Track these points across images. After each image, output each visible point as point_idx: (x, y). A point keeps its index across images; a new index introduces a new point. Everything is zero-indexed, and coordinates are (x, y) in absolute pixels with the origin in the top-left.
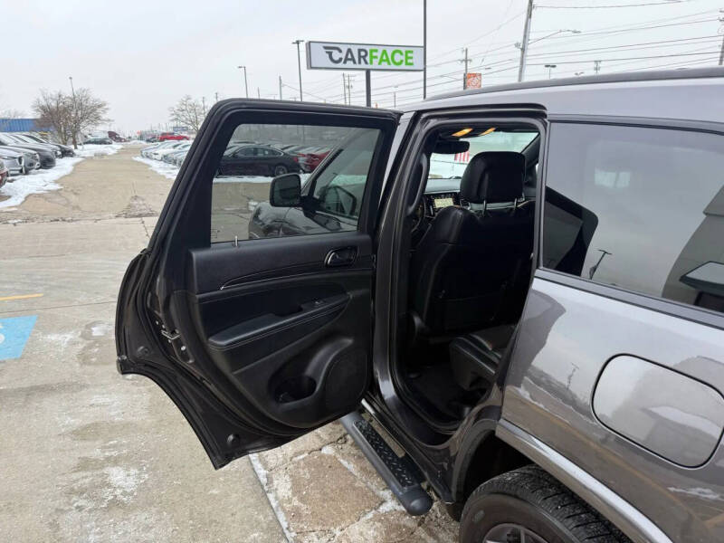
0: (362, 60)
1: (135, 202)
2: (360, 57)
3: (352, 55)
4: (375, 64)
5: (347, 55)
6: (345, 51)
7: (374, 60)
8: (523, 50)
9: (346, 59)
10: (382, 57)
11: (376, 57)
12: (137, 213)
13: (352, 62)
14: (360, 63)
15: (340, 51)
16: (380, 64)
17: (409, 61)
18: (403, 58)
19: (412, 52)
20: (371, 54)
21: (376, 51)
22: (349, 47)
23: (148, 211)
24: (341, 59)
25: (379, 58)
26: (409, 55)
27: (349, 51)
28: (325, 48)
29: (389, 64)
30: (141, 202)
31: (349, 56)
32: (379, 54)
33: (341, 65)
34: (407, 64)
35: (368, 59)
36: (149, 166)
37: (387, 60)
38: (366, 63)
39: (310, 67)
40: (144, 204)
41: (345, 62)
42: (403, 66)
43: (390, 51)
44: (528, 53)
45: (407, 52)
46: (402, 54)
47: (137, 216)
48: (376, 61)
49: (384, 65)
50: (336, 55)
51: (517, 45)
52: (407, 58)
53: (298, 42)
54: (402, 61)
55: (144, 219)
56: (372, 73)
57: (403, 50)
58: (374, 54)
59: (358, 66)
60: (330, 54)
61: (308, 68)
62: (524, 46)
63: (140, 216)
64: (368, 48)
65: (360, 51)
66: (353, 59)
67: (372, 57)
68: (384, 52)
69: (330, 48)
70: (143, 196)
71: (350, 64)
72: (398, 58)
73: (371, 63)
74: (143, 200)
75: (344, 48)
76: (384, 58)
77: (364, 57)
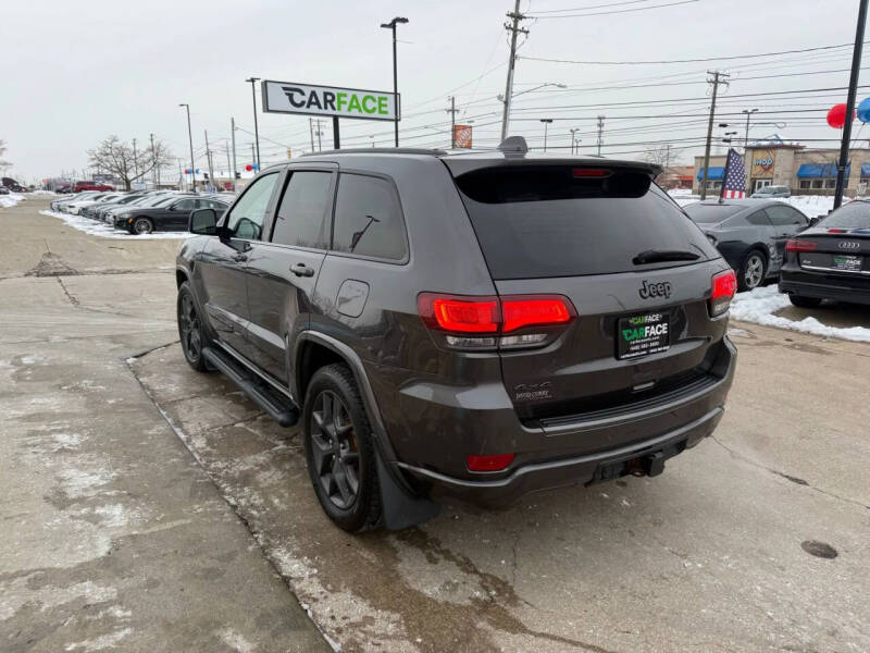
0: (329, 105)
1: (49, 260)
2: (326, 101)
3: (317, 98)
4: (344, 110)
5: (311, 99)
6: (308, 94)
7: (342, 106)
8: (506, 103)
9: (310, 103)
10: (352, 102)
11: (345, 103)
12: (52, 271)
13: (316, 107)
14: (326, 108)
15: (303, 94)
16: (349, 110)
17: (383, 109)
18: (376, 105)
19: (385, 99)
20: (339, 99)
21: (345, 95)
22: (313, 89)
23: (65, 270)
24: (303, 103)
25: (348, 103)
26: (383, 102)
27: (313, 94)
28: (284, 89)
29: (360, 111)
30: (57, 260)
31: (313, 100)
32: (348, 99)
33: (303, 109)
34: (381, 112)
35: (335, 104)
36: (62, 220)
37: (358, 107)
38: (333, 108)
39: (267, 109)
40: (60, 262)
41: (308, 107)
42: (376, 115)
43: (361, 96)
44: (512, 106)
45: (380, 99)
46: (374, 100)
47: (51, 275)
48: (344, 108)
49: (355, 112)
50: (298, 98)
51: (500, 98)
52: (381, 105)
53: (253, 80)
54: (374, 109)
55: (61, 277)
56: (340, 120)
57: (376, 96)
58: (343, 99)
59: (323, 111)
60: (291, 96)
61: (264, 111)
62: (507, 98)
63: (55, 274)
64: (335, 92)
65: (326, 94)
66: (318, 103)
67: (340, 103)
68: (354, 97)
69: (290, 90)
70: (58, 253)
71: (314, 109)
72: (370, 105)
73: (339, 109)
74: (59, 257)
75: (308, 91)
76: (355, 104)
77: (331, 102)
